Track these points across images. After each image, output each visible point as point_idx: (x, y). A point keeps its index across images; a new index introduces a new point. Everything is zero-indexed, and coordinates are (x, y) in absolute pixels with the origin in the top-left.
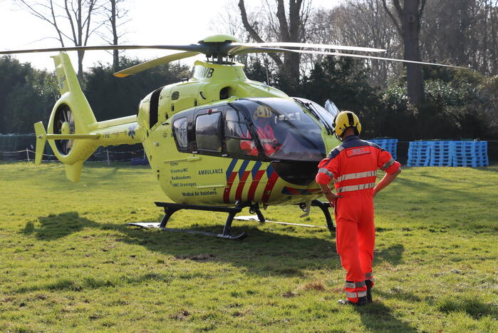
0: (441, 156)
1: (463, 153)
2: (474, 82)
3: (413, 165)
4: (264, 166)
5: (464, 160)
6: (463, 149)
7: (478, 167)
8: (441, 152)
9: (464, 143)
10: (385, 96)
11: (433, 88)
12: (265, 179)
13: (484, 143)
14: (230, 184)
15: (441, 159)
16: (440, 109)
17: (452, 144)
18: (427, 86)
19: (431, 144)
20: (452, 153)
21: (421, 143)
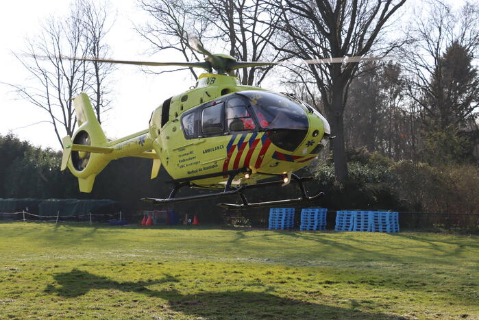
0: (362, 223)
1: (380, 221)
2: (385, 165)
3: (340, 230)
4: (260, 135)
5: (381, 227)
6: (380, 218)
7: (391, 233)
8: (362, 220)
9: (380, 213)
10: (317, 175)
11: (355, 168)
12: (260, 145)
13: (396, 214)
14: (229, 156)
15: (362, 226)
16: (361, 185)
17: (371, 214)
18: (349, 167)
19: (354, 213)
20: (371, 221)
21: (346, 212)
